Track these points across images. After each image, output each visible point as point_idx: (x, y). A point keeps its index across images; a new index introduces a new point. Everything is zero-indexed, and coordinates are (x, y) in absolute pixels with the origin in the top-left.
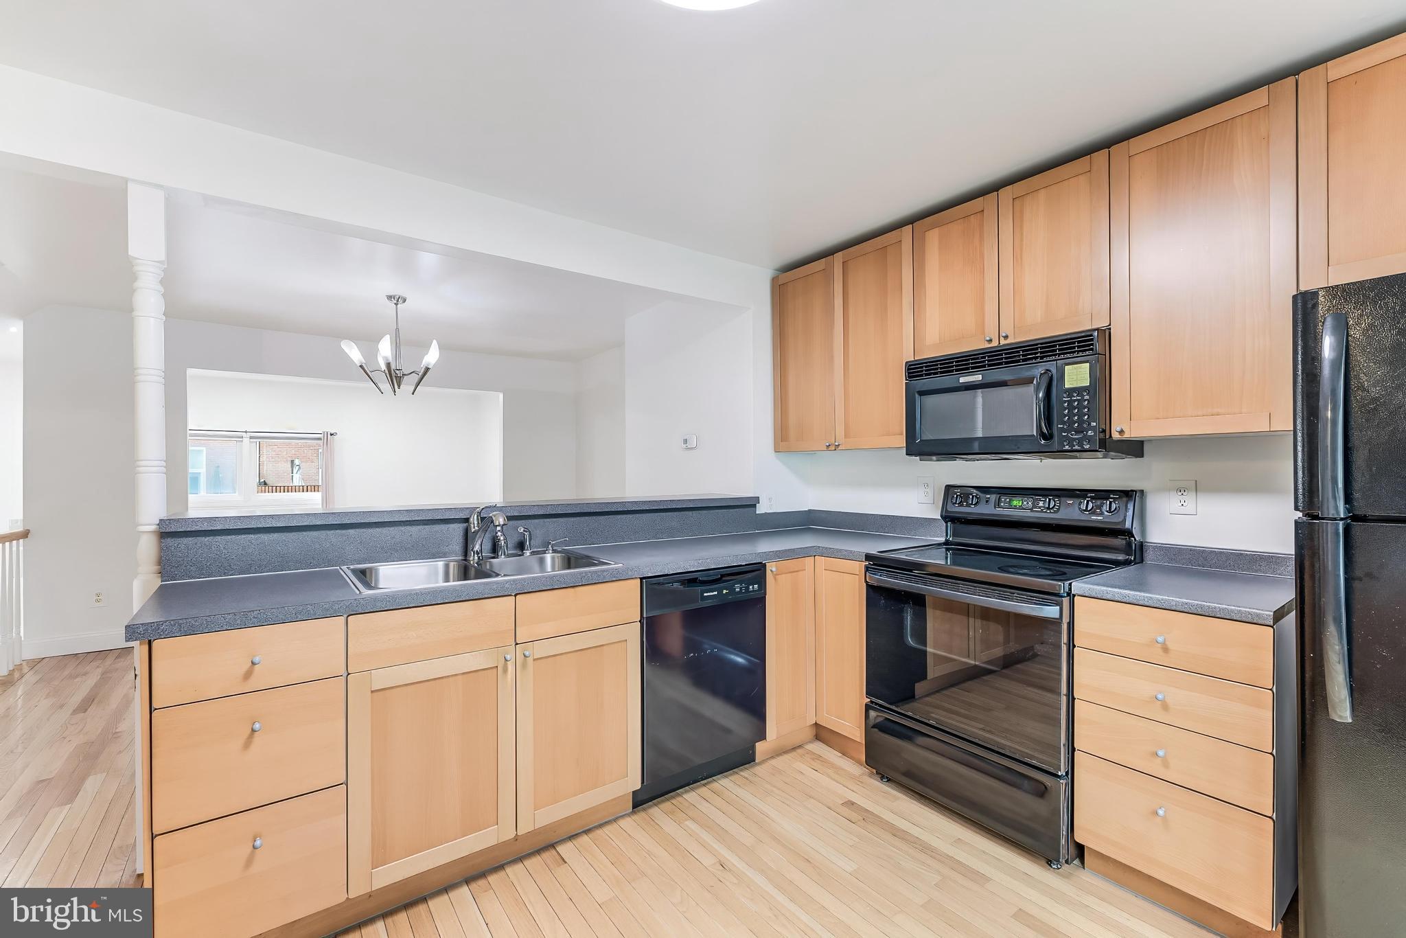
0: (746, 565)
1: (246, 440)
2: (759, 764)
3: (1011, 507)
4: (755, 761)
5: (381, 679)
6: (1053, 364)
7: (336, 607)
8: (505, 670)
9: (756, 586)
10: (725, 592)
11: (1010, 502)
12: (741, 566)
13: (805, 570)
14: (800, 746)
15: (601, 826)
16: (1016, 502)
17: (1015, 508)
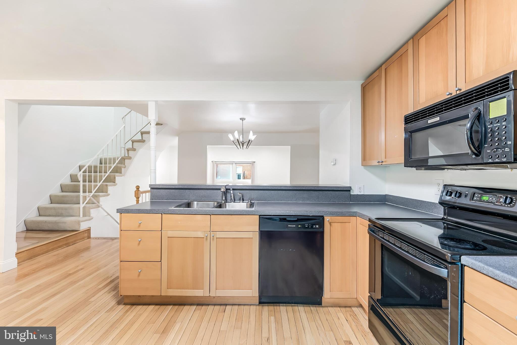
0: (312, 216)
1: (234, 164)
2: (323, 307)
3: (480, 201)
4: (321, 305)
5: (170, 234)
6: (481, 103)
7: (159, 211)
8: (207, 239)
9: (317, 226)
10: (299, 226)
11: (480, 197)
12: (309, 216)
13: (350, 222)
14: (350, 307)
15: (244, 305)
16: (485, 198)
17: (484, 201)
